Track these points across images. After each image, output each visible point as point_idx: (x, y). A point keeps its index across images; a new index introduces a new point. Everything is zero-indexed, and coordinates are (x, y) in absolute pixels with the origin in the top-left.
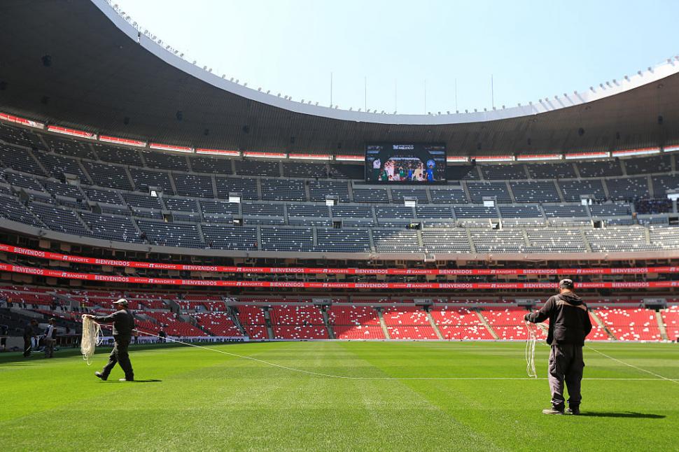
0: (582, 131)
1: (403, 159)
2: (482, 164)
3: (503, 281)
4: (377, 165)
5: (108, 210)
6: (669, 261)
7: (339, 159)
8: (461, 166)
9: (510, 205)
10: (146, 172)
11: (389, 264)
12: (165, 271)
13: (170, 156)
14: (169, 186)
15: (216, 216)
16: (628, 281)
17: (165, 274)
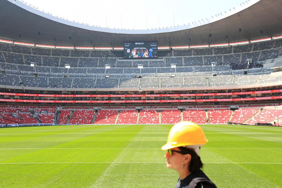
0: (210, 35)
1: (139, 48)
2: (175, 50)
3: (173, 99)
4: (128, 51)
5: (9, 73)
6: (241, 90)
7: (115, 49)
8: (166, 51)
9: (181, 67)
10: (31, 56)
11: (127, 93)
12: (32, 97)
13: (44, 49)
14: (40, 62)
15: (57, 74)
16: (224, 98)
17: (32, 98)
